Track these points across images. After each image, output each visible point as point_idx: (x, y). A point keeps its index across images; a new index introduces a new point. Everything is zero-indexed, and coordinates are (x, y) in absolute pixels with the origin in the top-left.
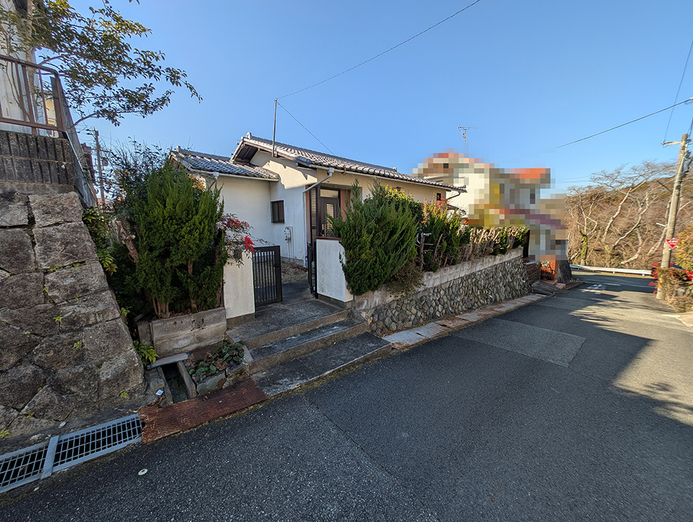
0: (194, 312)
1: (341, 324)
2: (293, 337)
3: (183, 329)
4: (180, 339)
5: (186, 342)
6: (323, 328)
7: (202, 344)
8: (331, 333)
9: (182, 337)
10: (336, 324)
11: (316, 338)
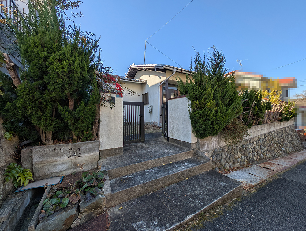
1: (189, 161)
2: (151, 170)
3: (61, 155)
4: (58, 165)
5: (64, 167)
6: (176, 163)
8: (182, 169)
9: (60, 162)
10: (185, 161)
11: (171, 172)
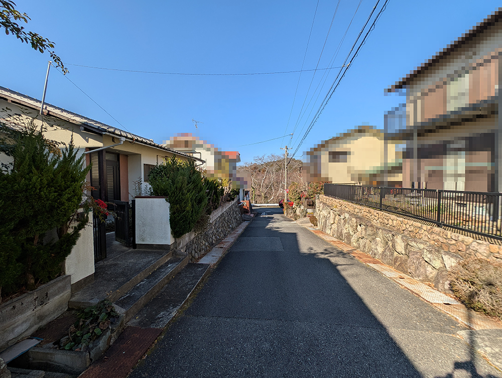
0: (32, 288)
2: (142, 283)
3: (22, 312)
4: (17, 326)
5: (25, 326)
6: (159, 268)
7: (44, 322)
9: (20, 322)
